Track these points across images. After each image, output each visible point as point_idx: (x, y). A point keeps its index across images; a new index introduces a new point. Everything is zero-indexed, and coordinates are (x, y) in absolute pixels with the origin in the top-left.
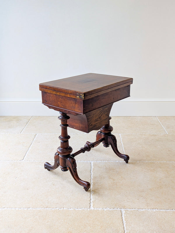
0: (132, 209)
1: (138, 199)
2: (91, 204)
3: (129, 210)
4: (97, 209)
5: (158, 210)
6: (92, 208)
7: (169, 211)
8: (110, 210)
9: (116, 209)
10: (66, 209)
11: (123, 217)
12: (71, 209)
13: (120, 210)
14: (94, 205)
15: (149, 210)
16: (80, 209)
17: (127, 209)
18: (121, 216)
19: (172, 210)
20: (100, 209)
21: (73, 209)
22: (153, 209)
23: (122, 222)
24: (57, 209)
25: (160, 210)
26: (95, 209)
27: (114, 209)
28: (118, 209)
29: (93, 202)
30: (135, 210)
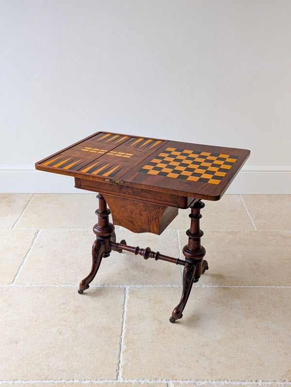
0: (185, 381)
1: (197, 361)
2: (120, 371)
4: (128, 381)
5: (228, 383)
6: (121, 379)
8: (150, 383)
9: (160, 381)
10: (77, 381)
13: (165, 382)
14: (123, 374)
15: (214, 382)
16: (101, 382)
17: (178, 381)
19: (250, 383)
20: (133, 381)
22: (220, 380)
24: (63, 381)
25: (231, 383)
26: (126, 381)
27: (156, 382)
28: (163, 382)
29: (124, 367)
30: (190, 382)
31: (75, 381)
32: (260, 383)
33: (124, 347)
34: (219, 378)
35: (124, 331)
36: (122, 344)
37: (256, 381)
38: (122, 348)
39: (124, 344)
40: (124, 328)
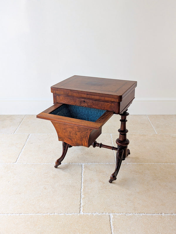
0: (120, 214)
1: (126, 203)
2: (81, 209)
3: (117, 214)
4: (87, 214)
5: (144, 214)
6: (82, 213)
7: (155, 215)
8: (99, 214)
9: (105, 214)
10: (57, 214)
11: (111, 221)
12: (62, 214)
13: (108, 214)
14: (83, 210)
15: (136, 214)
16: (71, 214)
17: (115, 214)
18: (110, 221)
19: (158, 215)
20: (89, 214)
21: (63, 214)
22: (140, 213)
23: (110, 227)
24: (48, 214)
25: (146, 215)
26: (85, 214)
27: (103, 214)
28: (106, 214)
29: (83, 206)
30: (122, 214)
31: (55, 214)
32: (163, 214)
33: (83, 196)
34: (139, 212)
35: (83, 187)
36: (82, 194)
37: (161, 213)
38: (82, 197)
39: (83, 195)
40: (82, 186)
